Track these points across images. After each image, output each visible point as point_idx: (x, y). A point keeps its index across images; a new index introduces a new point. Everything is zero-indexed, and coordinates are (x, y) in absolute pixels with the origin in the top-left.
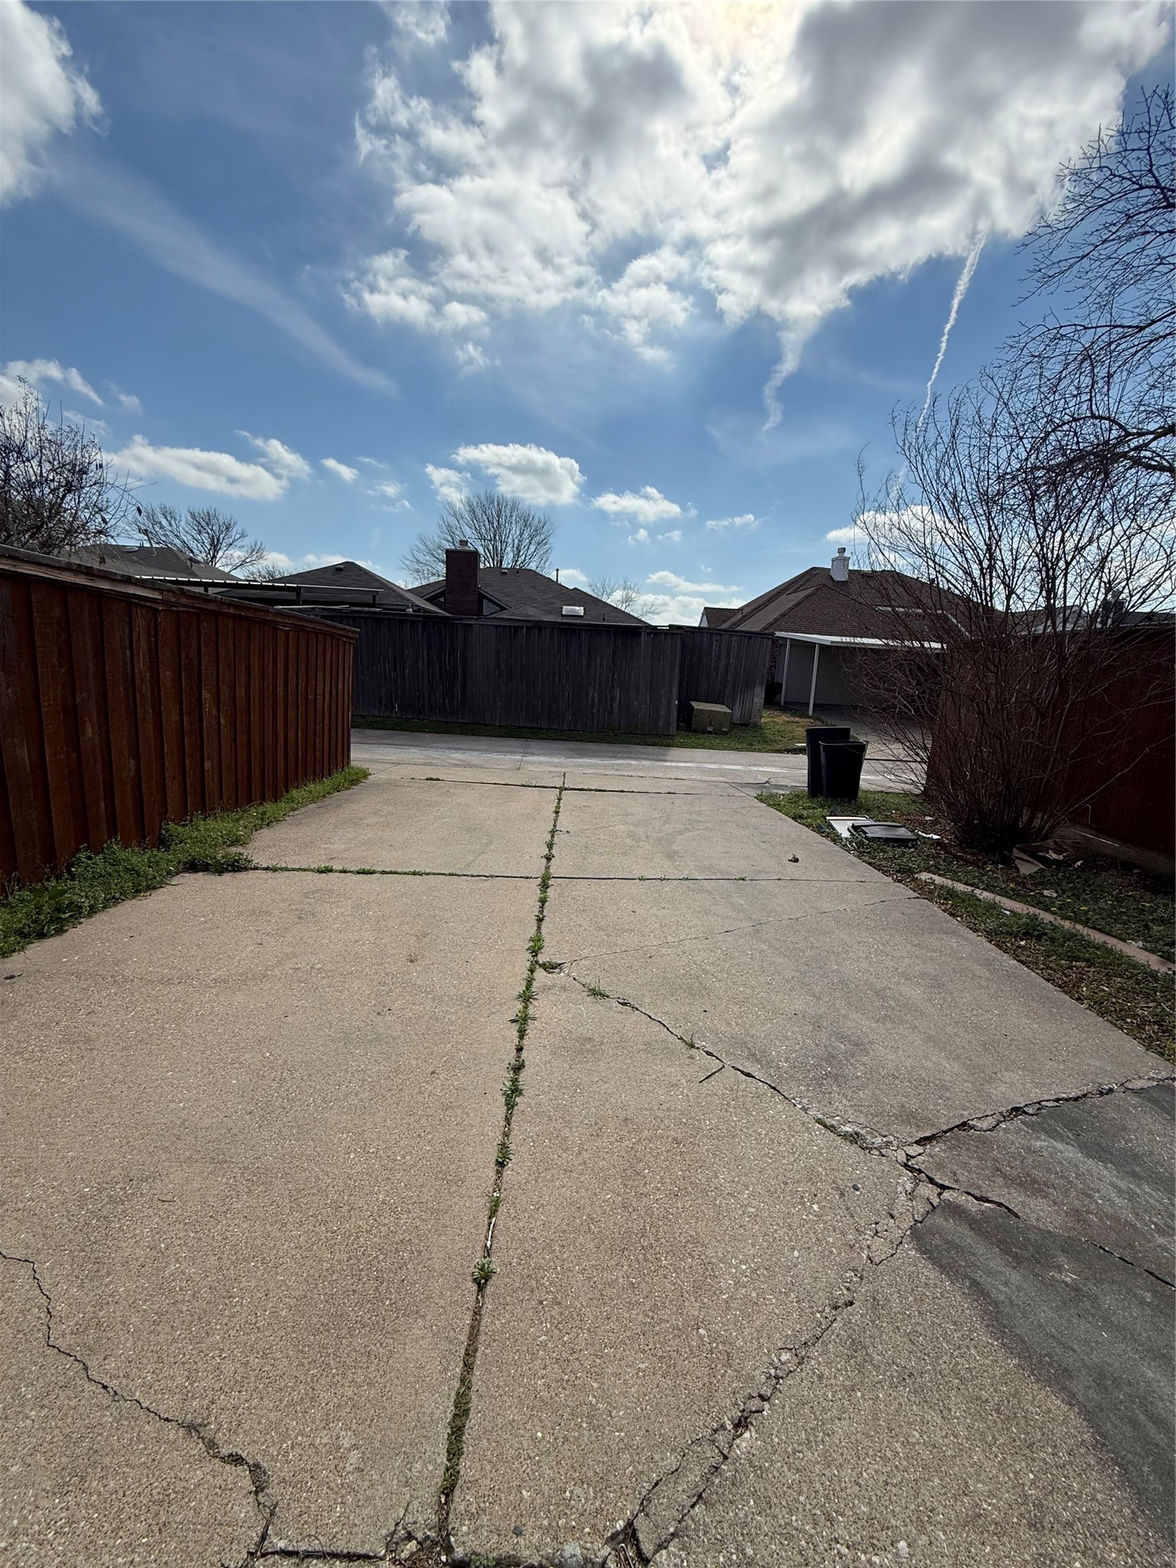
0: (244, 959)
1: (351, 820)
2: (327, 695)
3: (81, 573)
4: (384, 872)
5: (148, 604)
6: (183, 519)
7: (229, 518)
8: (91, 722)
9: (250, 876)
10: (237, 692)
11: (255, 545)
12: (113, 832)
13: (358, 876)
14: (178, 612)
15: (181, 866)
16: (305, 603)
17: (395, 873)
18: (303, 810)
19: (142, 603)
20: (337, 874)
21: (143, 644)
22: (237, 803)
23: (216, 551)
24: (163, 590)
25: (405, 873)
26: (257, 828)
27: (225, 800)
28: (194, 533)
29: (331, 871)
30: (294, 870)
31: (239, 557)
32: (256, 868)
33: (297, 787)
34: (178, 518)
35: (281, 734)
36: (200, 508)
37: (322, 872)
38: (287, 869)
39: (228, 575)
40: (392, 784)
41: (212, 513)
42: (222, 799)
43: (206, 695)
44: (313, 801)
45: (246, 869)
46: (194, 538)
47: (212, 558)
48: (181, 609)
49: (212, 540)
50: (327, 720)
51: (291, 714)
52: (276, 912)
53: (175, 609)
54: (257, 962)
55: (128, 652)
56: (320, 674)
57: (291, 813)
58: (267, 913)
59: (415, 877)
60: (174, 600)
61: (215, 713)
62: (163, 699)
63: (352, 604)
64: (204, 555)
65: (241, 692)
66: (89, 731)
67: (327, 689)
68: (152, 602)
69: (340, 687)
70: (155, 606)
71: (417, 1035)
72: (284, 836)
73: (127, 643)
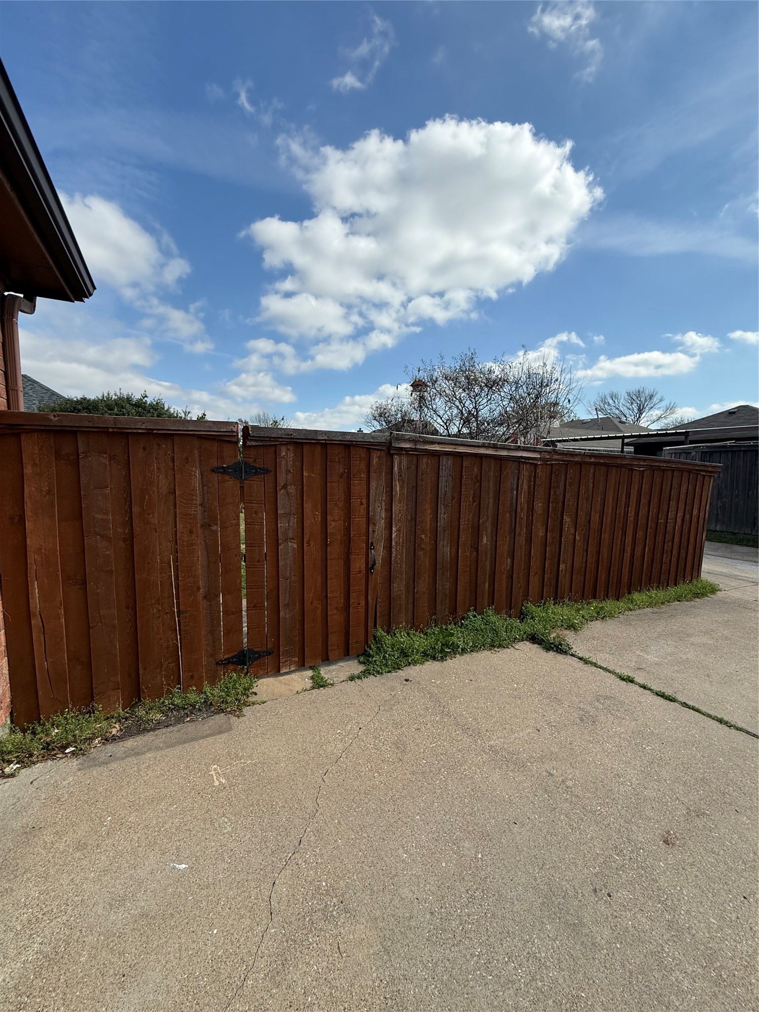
0: (519, 739)
1: (678, 633)
2: (679, 520)
3: (490, 447)
4: (685, 705)
5: (530, 461)
6: (623, 398)
7: (652, 390)
8: (486, 535)
9: (566, 661)
10: (592, 518)
11: (670, 405)
12: (492, 602)
13: (656, 697)
14: (552, 464)
15: (525, 636)
16: (691, 442)
17: (698, 711)
18: (638, 612)
19: (527, 461)
20: (637, 688)
21: (525, 487)
22: (583, 596)
23: (641, 414)
24: (541, 452)
25: (709, 716)
26: (592, 619)
27: (573, 593)
28: (628, 405)
29: (632, 681)
30: (601, 667)
31: (657, 415)
32: (573, 655)
33: (640, 591)
34: (619, 398)
35: (628, 549)
36: (633, 388)
37: (623, 679)
38: (595, 665)
39: (646, 429)
40: (741, 605)
41: (641, 390)
42: (571, 592)
43: (567, 519)
44: (650, 605)
45: (565, 653)
46: (628, 408)
47: (638, 419)
48: (554, 462)
49: (639, 408)
50: (676, 539)
51: (640, 534)
52: (566, 704)
53: (549, 463)
54: (527, 746)
55: (515, 492)
56: (673, 504)
57: (627, 613)
58: (559, 702)
59: (720, 726)
60: (548, 457)
61: (573, 531)
62: (534, 522)
63: (737, 439)
64: (633, 417)
65: (595, 518)
66: (485, 539)
67: (680, 514)
68: (534, 460)
69: (695, 512)
70: (535, 462)
71: (623, 966)
72: (610, 632)
73: (515, 486)
